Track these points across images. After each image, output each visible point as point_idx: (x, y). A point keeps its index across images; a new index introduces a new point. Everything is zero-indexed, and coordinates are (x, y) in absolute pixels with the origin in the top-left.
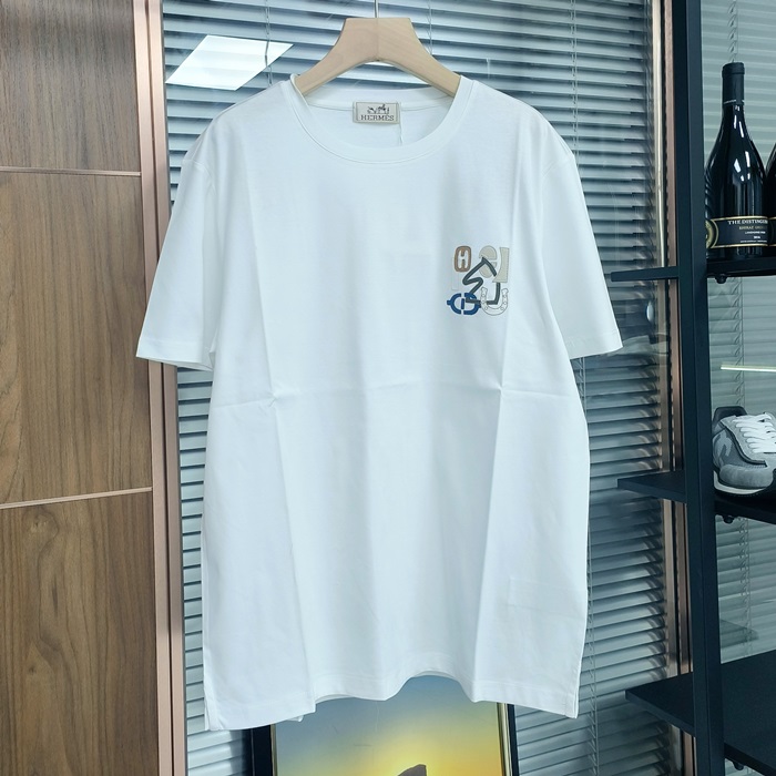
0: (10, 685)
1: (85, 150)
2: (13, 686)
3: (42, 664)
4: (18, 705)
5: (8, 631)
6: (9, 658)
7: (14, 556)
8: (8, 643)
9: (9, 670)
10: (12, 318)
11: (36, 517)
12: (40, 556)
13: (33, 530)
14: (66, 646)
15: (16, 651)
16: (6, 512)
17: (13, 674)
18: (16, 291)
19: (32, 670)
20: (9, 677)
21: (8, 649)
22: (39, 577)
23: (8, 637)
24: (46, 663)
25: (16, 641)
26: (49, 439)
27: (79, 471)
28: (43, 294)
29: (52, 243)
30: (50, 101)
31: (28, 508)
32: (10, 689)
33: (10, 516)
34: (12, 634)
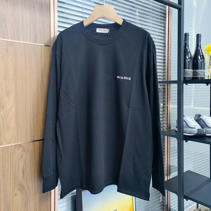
0: (9, 200)
1: (36, 37)
2: (10, 200)
3: (19, 193)
4: (11, 206)
5: (9, 183)
6: (9, 192)
7: (12, 160)
8: (9, 187)
9: (9, 196)
10: (13, 87)
11: (18, 148)
12: (19, 160)
13: (17, 152)
14: (26, 187)
15: (11, 190)
16: (9, 147)
17: (10, 197)
18: (14, 78)
19: (16, 195)
20: (9, 198)
21: (9, 189)
22: (19, 166)
23: (9, 185)
24: (20, 192)
25: (11, 187)
26: (23, 124)
27: (31, 134)
28: (22, 80)
29: (25, 64)
30: (26, 21)
31: (16, 145)
32: (9, 201)
33: (10, 148)
34: (10, 184)
